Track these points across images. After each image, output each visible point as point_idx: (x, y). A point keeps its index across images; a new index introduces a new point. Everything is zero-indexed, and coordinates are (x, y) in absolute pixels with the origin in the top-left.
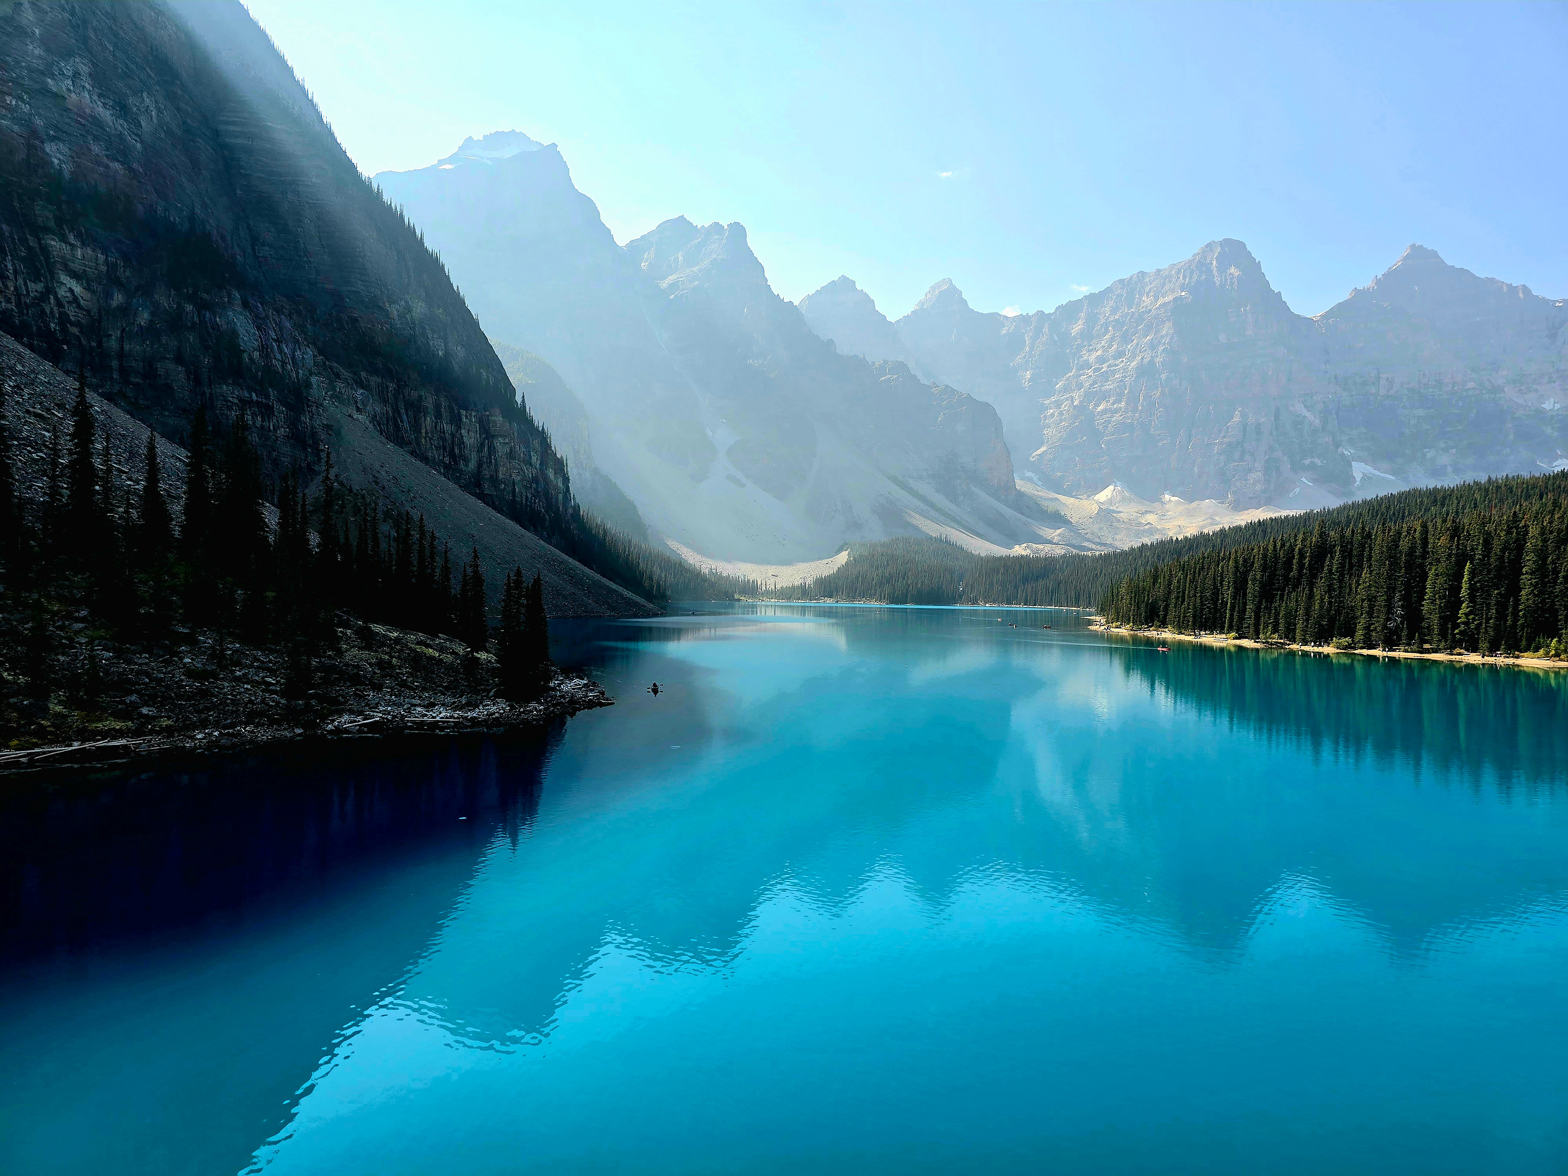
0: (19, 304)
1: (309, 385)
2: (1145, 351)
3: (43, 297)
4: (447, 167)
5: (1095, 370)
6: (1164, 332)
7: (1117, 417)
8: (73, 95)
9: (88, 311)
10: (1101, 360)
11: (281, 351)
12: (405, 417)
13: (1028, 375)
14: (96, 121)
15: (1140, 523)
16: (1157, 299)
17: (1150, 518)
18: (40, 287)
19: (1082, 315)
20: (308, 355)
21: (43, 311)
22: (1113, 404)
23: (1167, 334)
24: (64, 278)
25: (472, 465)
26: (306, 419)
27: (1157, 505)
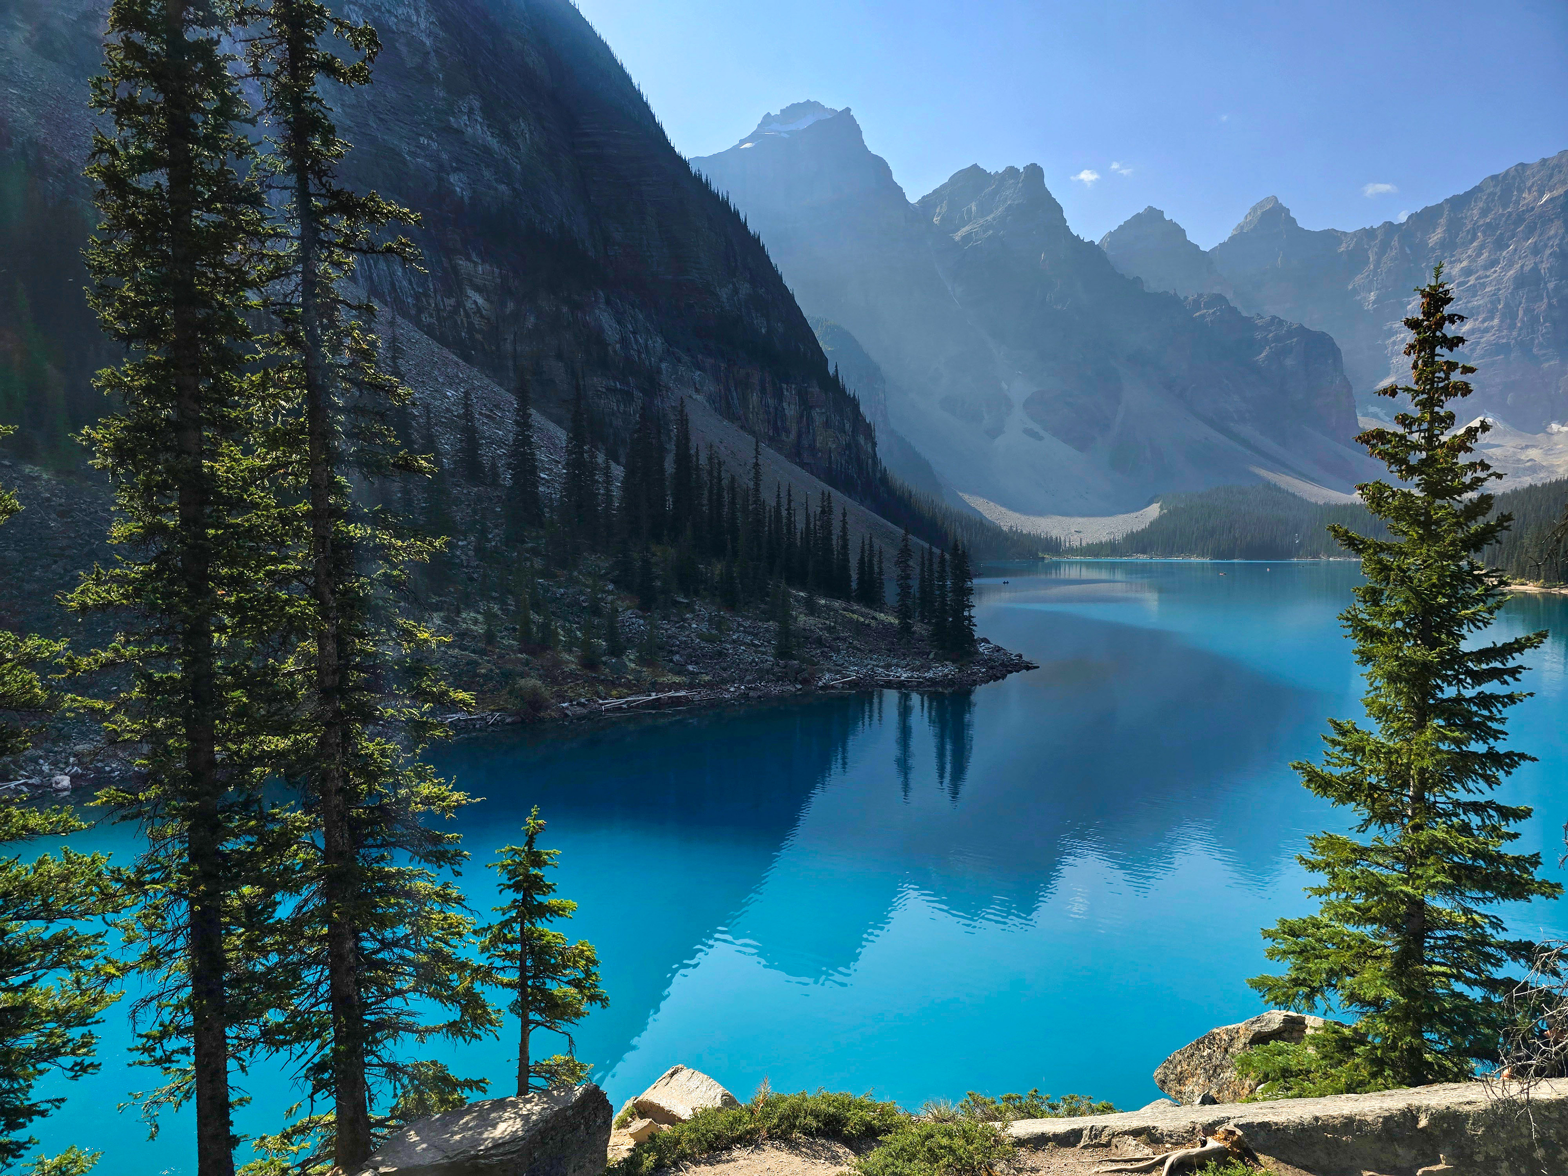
0: (438, 319)
1: (659, 371)
2: (1526, 256)
3: (455, 310)
4: (748, 145)
5: (1460, 285)
6: (1552, 232)
7: (1488, 337)
8: (469, 129)
9: (488, 319)
10: (1468, 272)
11: (636, 341)
12: (734, 394)
13: (1372, 296)
14: (487, 150)
15: (1519, 460)
16: (1541, 195)
17: (1533, 453)
18: (452, 301)
19: (1443, 221)
20: (658, 343)
21: (456, 322)
22: (1484, 321)
23: (1556, 235)
24: (470, 293)
25: (793, 436)
26: (657, 402)
27: (1540, 436)
